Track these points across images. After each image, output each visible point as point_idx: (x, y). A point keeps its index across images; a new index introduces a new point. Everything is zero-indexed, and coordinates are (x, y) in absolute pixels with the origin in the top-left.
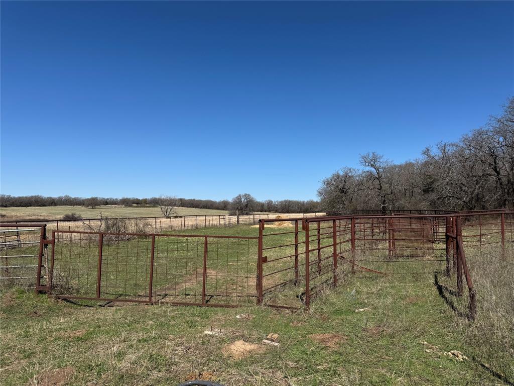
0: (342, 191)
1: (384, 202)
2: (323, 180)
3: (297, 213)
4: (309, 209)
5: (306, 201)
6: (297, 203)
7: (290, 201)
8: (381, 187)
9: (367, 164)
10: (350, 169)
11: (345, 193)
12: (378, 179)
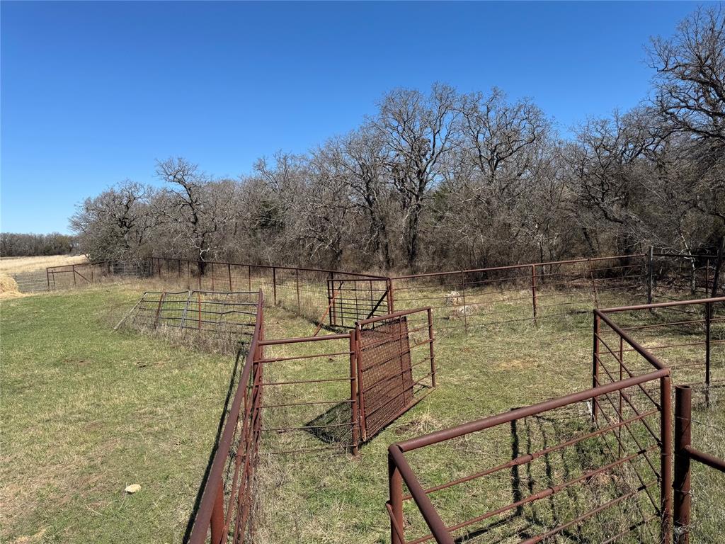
0: (122, 222)
1: (203, 245)
2: (83, 202)
3: (30, 255)
4: (53, 247)
5: (45, 235)
6: (28, 239)
7: (12, 236)
8: (196, 220)
9: (171, 177)
10: (135, 185)
11: (129, 228)
12: (190, 205)
